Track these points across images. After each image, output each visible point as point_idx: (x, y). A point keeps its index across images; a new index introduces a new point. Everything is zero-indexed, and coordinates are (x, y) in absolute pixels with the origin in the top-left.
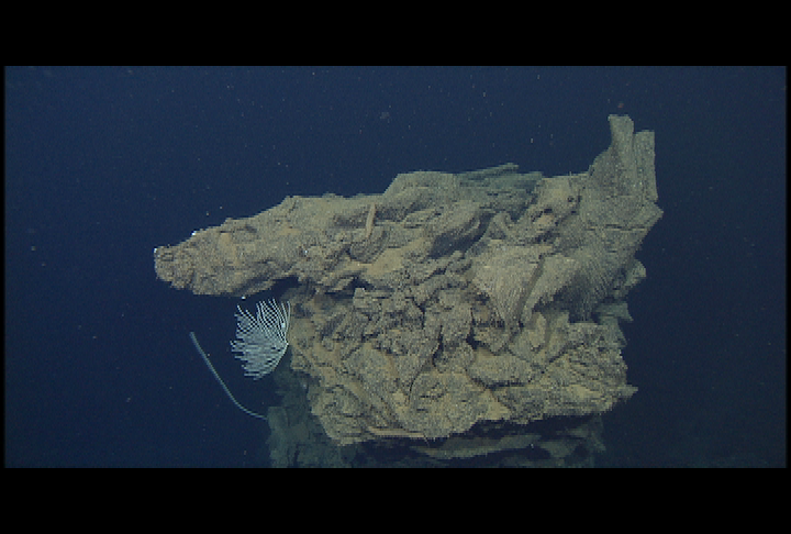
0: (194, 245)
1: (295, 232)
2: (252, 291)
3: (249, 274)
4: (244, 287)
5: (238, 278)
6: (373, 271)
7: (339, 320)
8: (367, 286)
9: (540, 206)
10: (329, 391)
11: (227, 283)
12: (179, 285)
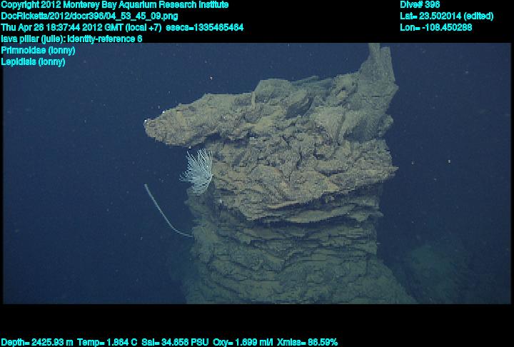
0: (165, 118)
1: (214, 110)
2: (195, 143)
3: (194, 133)
4: (191, 141)
5: (187, 135)
6: (258, 128)
7: (243, 155)
8: (255, 136)
9: (339, 88)
10: (242, 193)
11: (183, 138)
12: (160, 139)
